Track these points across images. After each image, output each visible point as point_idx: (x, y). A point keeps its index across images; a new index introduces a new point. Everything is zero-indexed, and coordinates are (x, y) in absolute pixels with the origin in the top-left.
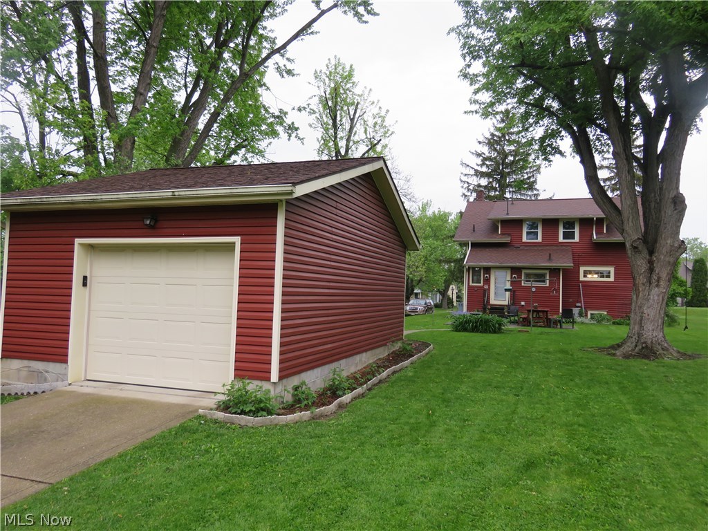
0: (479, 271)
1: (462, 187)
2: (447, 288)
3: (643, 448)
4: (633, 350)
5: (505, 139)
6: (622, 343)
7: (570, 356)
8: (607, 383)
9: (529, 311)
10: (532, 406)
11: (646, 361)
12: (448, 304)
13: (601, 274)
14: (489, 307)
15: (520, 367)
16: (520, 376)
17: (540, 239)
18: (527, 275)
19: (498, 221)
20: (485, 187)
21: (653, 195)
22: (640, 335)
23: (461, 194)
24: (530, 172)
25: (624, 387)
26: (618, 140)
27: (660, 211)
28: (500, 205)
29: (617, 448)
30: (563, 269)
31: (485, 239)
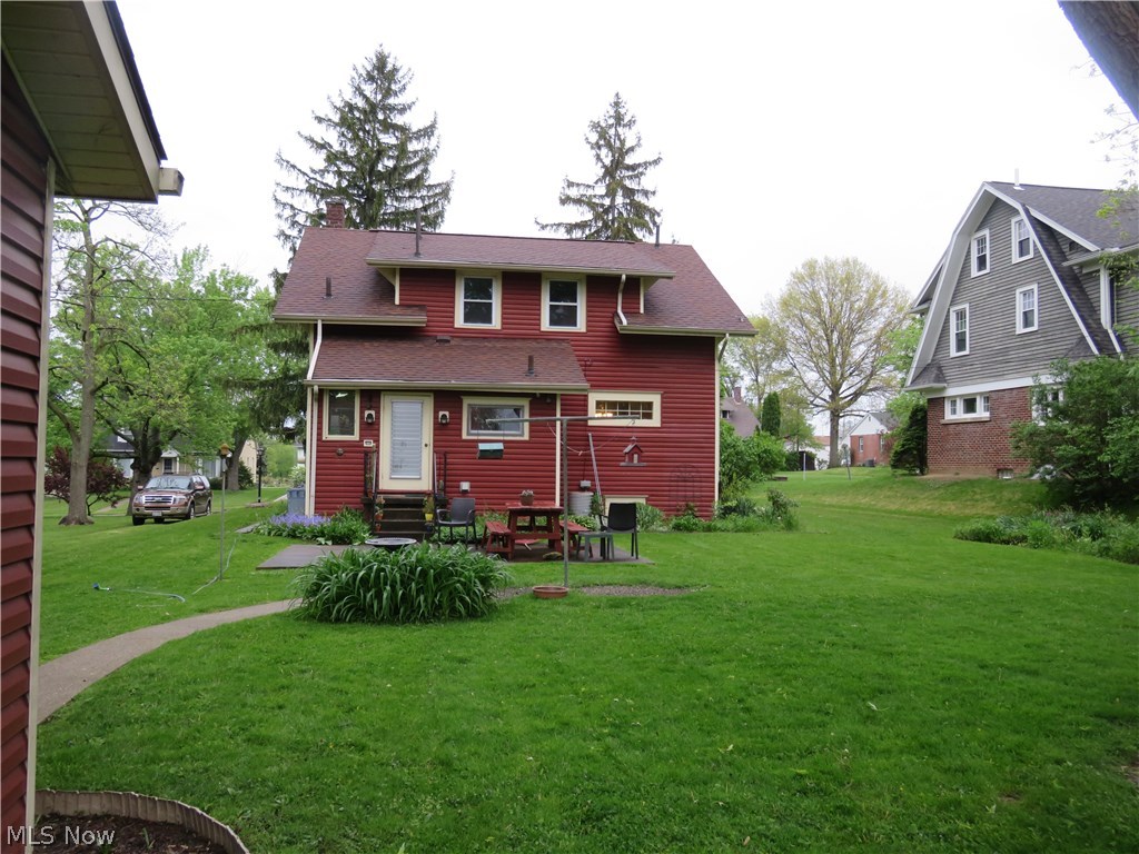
0: (350, 401)
1: (279, 216)
2: (238, 447)
5: (376, 120)
12: (241, 481)
17: (496, 323)
18: (477, 412)
23: (277, 233)
24: (429, 197)
31: (359, 317)
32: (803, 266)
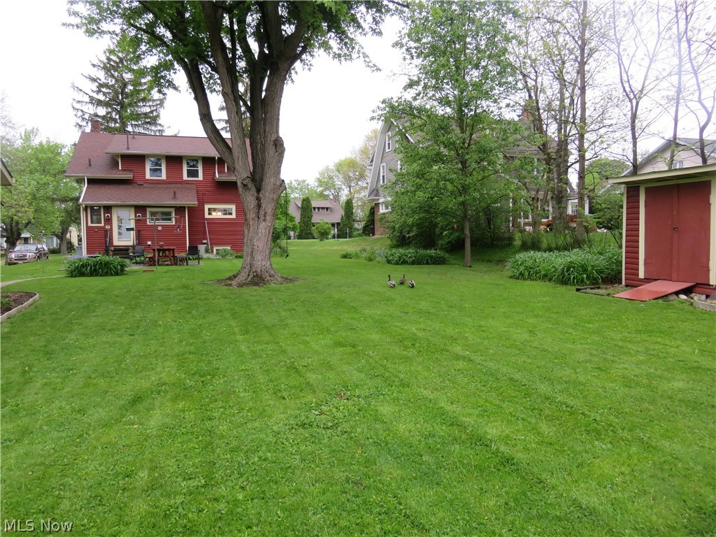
0: (99, 210)
1: (76, 116)
2: (65, 230)
3: (242, 363)
4: (246, 279)
5: (123, 66)
6: (238, 274)
7: (191, 291)
8: (221, 311)
9: (154, 250)
10: (147, 343)
11: (256, 288)
12: (68, 249)
13: (225, 212)
14: (112, 248)
15: (140, 307)
16: (138, 316)
17: (164, 177)
18: (153, 214)
19: (117, 156)
20: (103, 117)
21: (259, 137)
22: (251, 265)
23: (75, 124)
24: (153, 106)
25: (236, 313)
26: (226, 80)
27: (264, 152)
28: (121, 138)
29: (221, 367)
30: (189, 207)
31: (103, 175)
32: (372, 132)
